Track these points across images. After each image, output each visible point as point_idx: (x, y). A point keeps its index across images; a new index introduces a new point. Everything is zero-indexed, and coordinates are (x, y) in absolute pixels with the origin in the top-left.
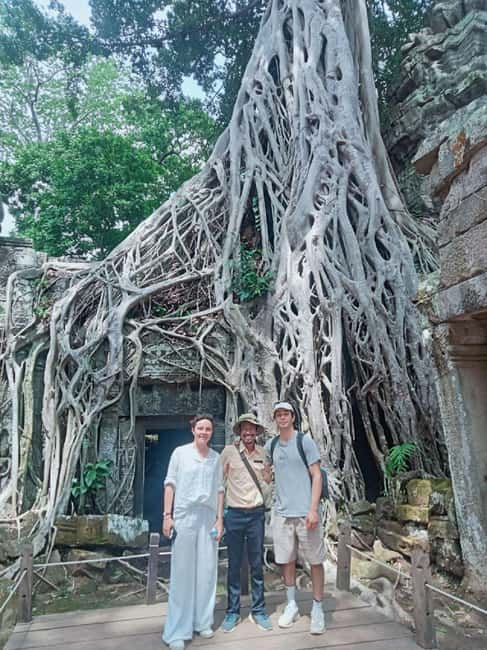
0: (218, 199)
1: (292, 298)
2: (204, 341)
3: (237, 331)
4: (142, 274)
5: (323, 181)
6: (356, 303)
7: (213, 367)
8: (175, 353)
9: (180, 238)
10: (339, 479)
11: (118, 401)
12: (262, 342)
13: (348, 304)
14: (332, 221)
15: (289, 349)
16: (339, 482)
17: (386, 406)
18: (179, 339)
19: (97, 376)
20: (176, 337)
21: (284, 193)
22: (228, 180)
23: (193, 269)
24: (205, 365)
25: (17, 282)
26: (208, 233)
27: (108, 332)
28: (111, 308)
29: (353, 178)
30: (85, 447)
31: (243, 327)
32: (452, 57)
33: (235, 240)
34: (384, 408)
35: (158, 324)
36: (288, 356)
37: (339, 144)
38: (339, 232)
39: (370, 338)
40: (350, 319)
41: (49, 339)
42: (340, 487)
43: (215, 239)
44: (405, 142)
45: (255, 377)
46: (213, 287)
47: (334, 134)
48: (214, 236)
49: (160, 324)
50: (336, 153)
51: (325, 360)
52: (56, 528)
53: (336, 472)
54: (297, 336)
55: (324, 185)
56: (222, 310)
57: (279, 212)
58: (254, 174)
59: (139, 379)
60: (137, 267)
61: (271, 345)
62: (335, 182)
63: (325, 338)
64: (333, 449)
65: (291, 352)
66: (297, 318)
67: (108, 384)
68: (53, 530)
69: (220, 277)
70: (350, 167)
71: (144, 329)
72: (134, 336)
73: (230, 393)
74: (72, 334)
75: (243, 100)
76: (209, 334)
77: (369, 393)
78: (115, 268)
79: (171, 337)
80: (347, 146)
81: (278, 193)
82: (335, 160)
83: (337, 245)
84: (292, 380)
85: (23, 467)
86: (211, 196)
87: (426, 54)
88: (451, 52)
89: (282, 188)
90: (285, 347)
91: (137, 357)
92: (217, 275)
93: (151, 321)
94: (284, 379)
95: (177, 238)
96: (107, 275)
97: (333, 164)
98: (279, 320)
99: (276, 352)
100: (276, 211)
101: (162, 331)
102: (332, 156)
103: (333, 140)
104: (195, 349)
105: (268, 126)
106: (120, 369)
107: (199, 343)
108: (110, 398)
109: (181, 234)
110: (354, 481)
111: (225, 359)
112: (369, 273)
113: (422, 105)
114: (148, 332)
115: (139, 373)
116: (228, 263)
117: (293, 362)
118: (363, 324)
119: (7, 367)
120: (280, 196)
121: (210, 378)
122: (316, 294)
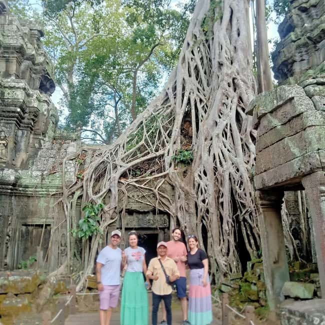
0: (169, 111)
1: (204, 167)
2: (158, 190)
3: (176, 184)
4: (128, 156)
5: (223, 101)
6: (238, 170)
7: (163, 203)
8: (144, 196)
9: (147, 135)
10: (226, 262)
11: (116, 220)
12: (189, 190)
13: (233, 171)
14: (227, 125)
15: (202, 194)
16: (226, 264)
17: (254, 225)
18: (146, 189)
19: (106, 208)
20: (144, 188)
21: (206, 104)
22: (175, 98)
23: (154, 152)
24: (159, 202)
25: (67, 162)
26: (162, 131)
27: (111, 187)
28: (112, 174)
29: (240, 98)
30: (101, 243)
31: (178, 182)
32: (313, 11)
33: (177, 134)
34: (253, 225)
35: (135, 182)
36: (201, 198)
37: (234, 79)
38: (231, 130)
39: (244, 189)
40: (234, 179)
41: (83, 190)
42: (226, 266)
43: (166, 134)
44: (286, 63)
45: (185, 208)
46: (164, 161)
47: (231, 74)
48: (166, 132)
49: (136, 182)
50: (232, 84)
51: (221, 200)
52: (87, 280)
53: (224, 258)
54: (206, 187)
55: (224, 103)
56: (168, 174)
57: (202, 116)
58: (190, 94)
59: (126, 209)
60: (125, 152)
61: (193, 192)
62: (230, 102)
63: (221, 188)
64: (224, 247)
65: (202, 196)
66: (206, 178)
67: (111, 212)
68: (86, 281)
69: (168, 155)
70: (239, 93)
71: (128, 184)
72: (123, 188)
73: (172, 216)
74: (94, 187)
75: (186, 48)
76: (161, 186)
77: (244, 218)
78: (114, 153)
79: (141, 188)
80: (238, 80)
81: (202, 105)
82: (231, 89)
83: (229, 137)
84: (203, 210)
85: (72, 251)
86: (165, 109)
87: (299, 9)
88: (312, 8)
89: (205, 101)
90: (199, 193)
91: (125, 198)
92: (166, 155)
93: (132, 180)
94: (199, 210)
95: (145, 135)
96: (110, 157)
97: (230, 91)
98: (197, 179)
99: (195, 196)
100: (201, 116)
101: (137, 185)
102: (229, 86)
103: (231, 77)
104: (154, 195)
105: (199, 63)
106: (117, 205)
107: (156, 191)
108: (112, 219)
109: (147, 133)
110: (235, 263)
111: (169, 199)
112: (246, 153)
113: (294, 42)
114: (130, 186)
115: (126, 207)
116: (173, 146)
117: (204, 201)
118: (241, 181)
119: (64, 204)
120: (204, 106)
121: (161, 209)
122: (216, 165)
